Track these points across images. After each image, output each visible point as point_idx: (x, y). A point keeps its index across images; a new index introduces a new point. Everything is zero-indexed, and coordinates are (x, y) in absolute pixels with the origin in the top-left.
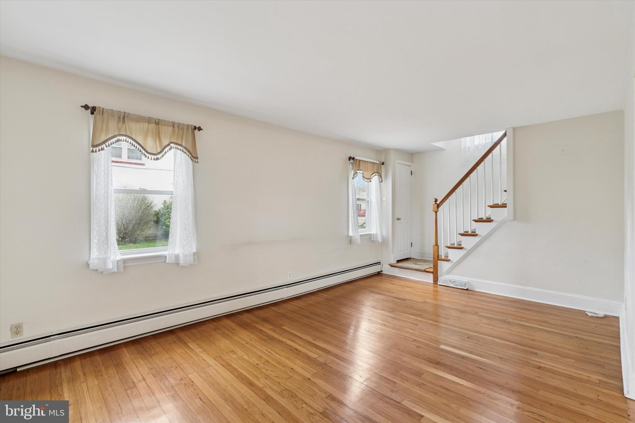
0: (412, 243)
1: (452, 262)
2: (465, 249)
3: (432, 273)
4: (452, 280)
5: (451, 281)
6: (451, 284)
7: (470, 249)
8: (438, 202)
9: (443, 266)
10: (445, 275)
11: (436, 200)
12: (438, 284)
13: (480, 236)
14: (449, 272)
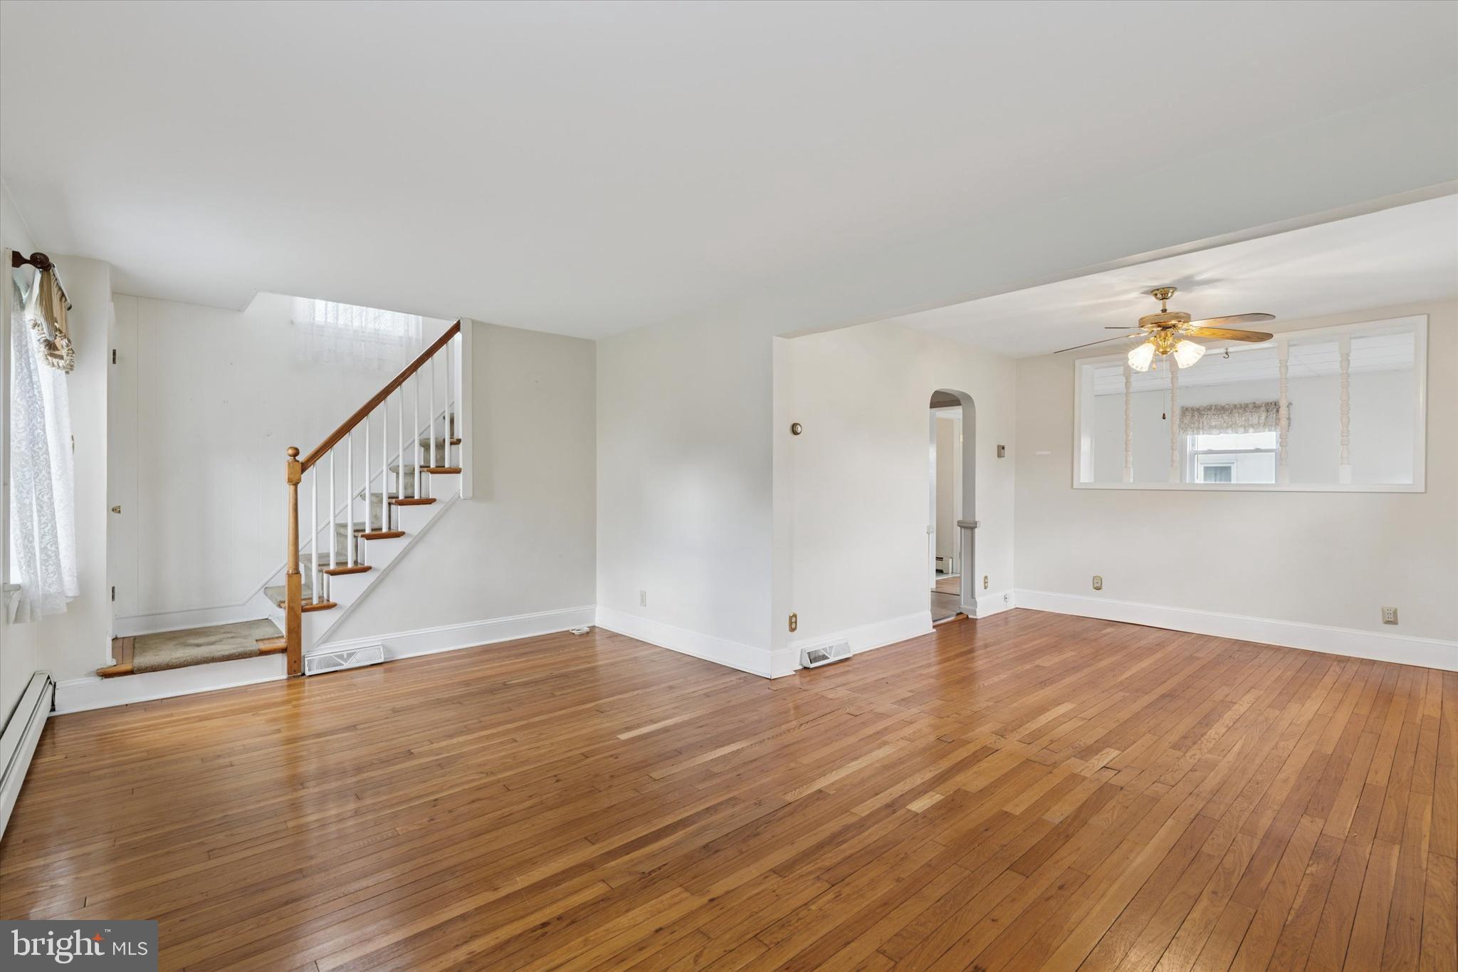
0: (113, 588)
1: (341, 607)
2: (376, 570)
3: (283, 651)
4: (345, 653)
5: (341, 657)
6: (343, 663)
7: (385, 568)
8: (301, 458)
9: (316, 624)
10: (320, 647)
11: (296, 453)
12: (308, 673)
13: (410, 535)
14: (330, 636)
